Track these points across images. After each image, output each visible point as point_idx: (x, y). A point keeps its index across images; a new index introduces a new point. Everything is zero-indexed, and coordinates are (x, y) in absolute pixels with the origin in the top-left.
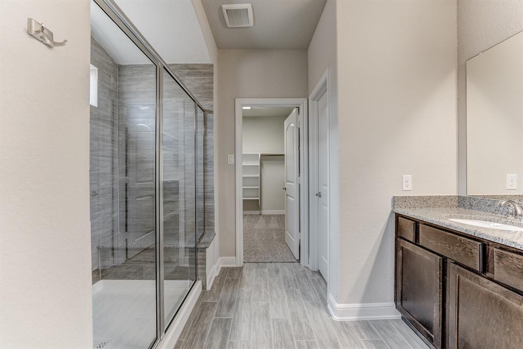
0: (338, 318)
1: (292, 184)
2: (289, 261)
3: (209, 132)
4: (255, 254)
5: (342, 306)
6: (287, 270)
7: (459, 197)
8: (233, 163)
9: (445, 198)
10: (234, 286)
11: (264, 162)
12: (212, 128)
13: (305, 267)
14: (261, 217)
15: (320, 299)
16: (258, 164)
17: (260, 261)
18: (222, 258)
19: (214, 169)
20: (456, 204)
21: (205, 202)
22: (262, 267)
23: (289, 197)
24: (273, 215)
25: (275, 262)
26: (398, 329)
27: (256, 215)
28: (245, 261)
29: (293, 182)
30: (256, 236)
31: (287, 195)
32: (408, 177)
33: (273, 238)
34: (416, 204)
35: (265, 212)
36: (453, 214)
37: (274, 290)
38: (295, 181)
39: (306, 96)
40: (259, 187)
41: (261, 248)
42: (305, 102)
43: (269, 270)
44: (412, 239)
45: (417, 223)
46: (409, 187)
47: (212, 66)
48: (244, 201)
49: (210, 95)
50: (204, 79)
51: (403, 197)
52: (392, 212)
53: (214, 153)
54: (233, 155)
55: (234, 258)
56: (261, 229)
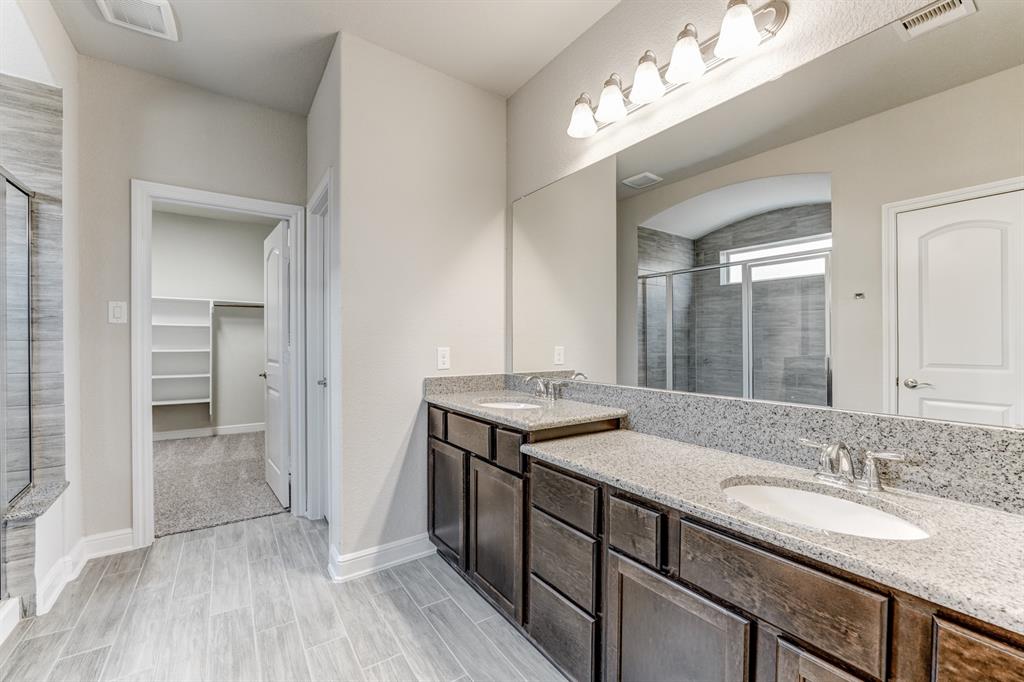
0: (340, 578)
1: (277, 365)
2: (268, 513)
3: (46, 247)
4: (189, 516)
5: (349, 556)
6: (261, 530)
7: (506, 375)
8: (125, 320)
9: (490, 378)
10: (123, 585)
11: (223, 320)
12: (57, 237)
13: (299, 517)
14: (216, 440)
15: (316, 560)
16: (208, 323)
17: (198, 526)
18: (89, 538)
19: (64, 333)
20: (503, 385)
21: (33, 411)
22: (204, 536)
23: (271, 392)
24: (247, 435)
25: (236, 521)
26: (428, 567)
27: (203, 438)
28: (159, 533)
29: (276, 362)
30: (195, 481)
31: (269, 388)
32: (444, 351)
33: (238, 478)
34: (455, 388)
35: (223, 429)
36: (488, 398)
37: (226, 569)
38: (281, 360)
39: (303, 203)
40: (210, 375)
41: (206, 502)
42: (299, 213)
43: (220, 538)
44: (441, 436)
45: (446, 412)
46: (445, 364)
47: (59, 93)
48: (155, 408)
49: (51, 159)
50: (32, 118)
51: (437, 379)
52: (424, 401)
53: (66, 296)
54: (124, 305)
55: (129, 530)
56: (213, 466)
